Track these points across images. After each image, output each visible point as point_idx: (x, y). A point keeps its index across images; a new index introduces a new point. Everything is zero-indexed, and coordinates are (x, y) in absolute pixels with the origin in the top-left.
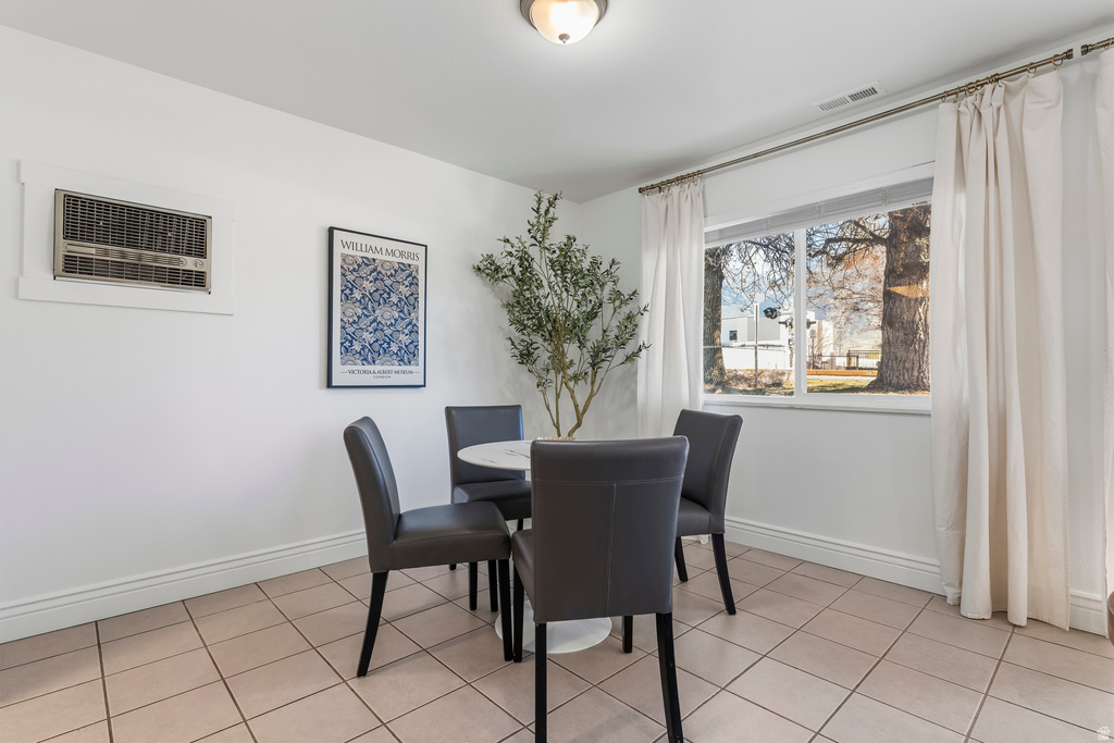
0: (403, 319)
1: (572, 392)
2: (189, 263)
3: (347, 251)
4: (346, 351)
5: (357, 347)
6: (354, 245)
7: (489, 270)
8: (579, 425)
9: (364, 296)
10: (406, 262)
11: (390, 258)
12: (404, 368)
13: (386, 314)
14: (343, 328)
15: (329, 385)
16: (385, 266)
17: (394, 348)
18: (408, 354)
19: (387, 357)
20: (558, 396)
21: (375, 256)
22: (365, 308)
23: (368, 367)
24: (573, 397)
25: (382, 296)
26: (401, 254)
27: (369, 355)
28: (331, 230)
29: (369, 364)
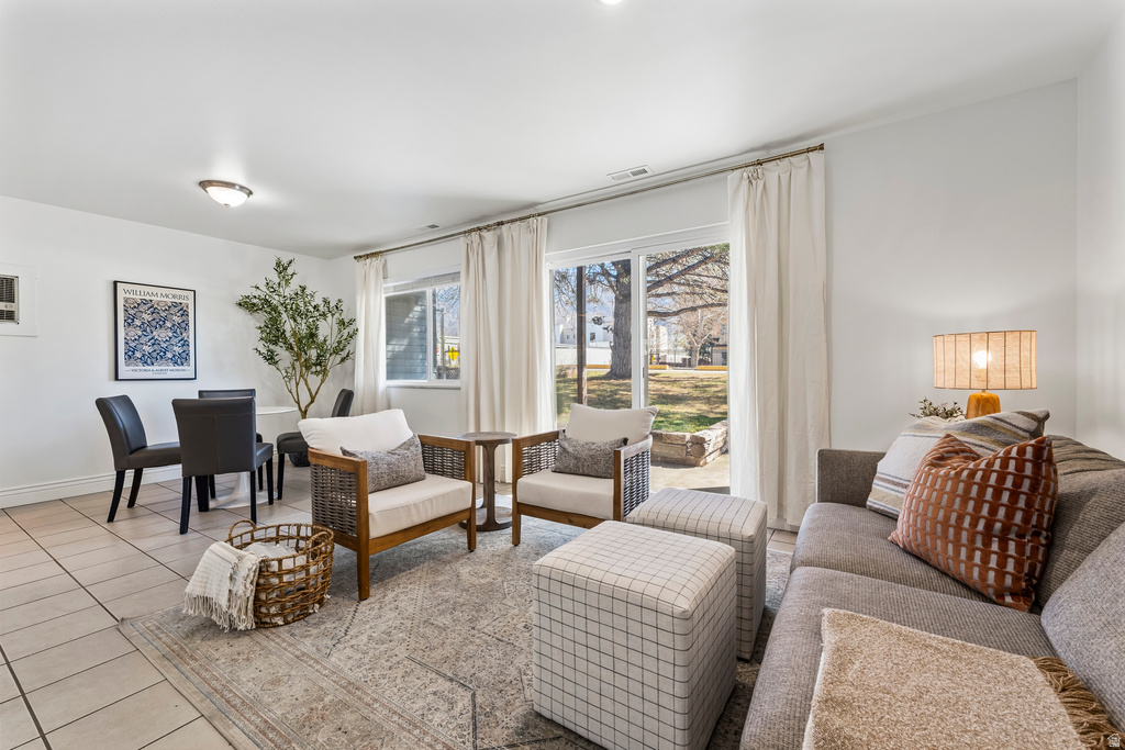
0: (176, 337)
1: (306, 381)
3: (128, 295)
4: (129, 357)
5: (138, 355)
6: (134, 292)
7: (247, 305)
8: (312, 402)
9: (143, 324)
10: (178, 301)
11: (165, 299)
12: (177, 367)
13: (162, 334)
14: (127, 343)
15: (117, 379)
16: (160, 304)
17: (169, 355)
18: (182, 359)
19: (163, 361)
20: (297, 384)
21: (152, 298)
22: (144, 331)
23: (148, 367)
24: (306, 384)
25: (158, 323)
26: (174, 296)
27: (146, 360)
28: (115, 283)
29: (150, 365)
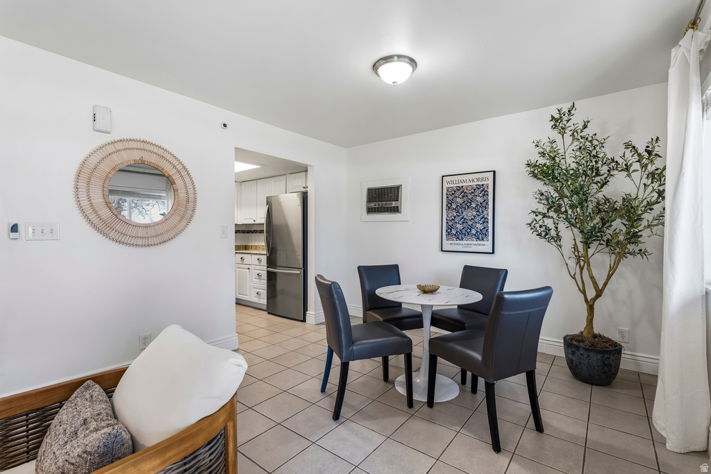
0: (479, 215)
2: (394, 204)
3: (449, 186)
4: (449, 234)
5: (454, 232)
6: (452, 182)
9: (457, 206)
10: (480, 183)
11: (471, 184)
12: (479, 242)
13: (469, 214)
14: (447, 223)
15: (442, 250)
16: (468, 189)
17: (473, 232)
18: (481, 235)
19: (470, 237)
21: (462, 185)
22: (458, 212)
23: (459, 242)
25: (467, 205)
26: (478, 180)
27: (459, 236)
28: (443, 177)
29: (460, 240)
